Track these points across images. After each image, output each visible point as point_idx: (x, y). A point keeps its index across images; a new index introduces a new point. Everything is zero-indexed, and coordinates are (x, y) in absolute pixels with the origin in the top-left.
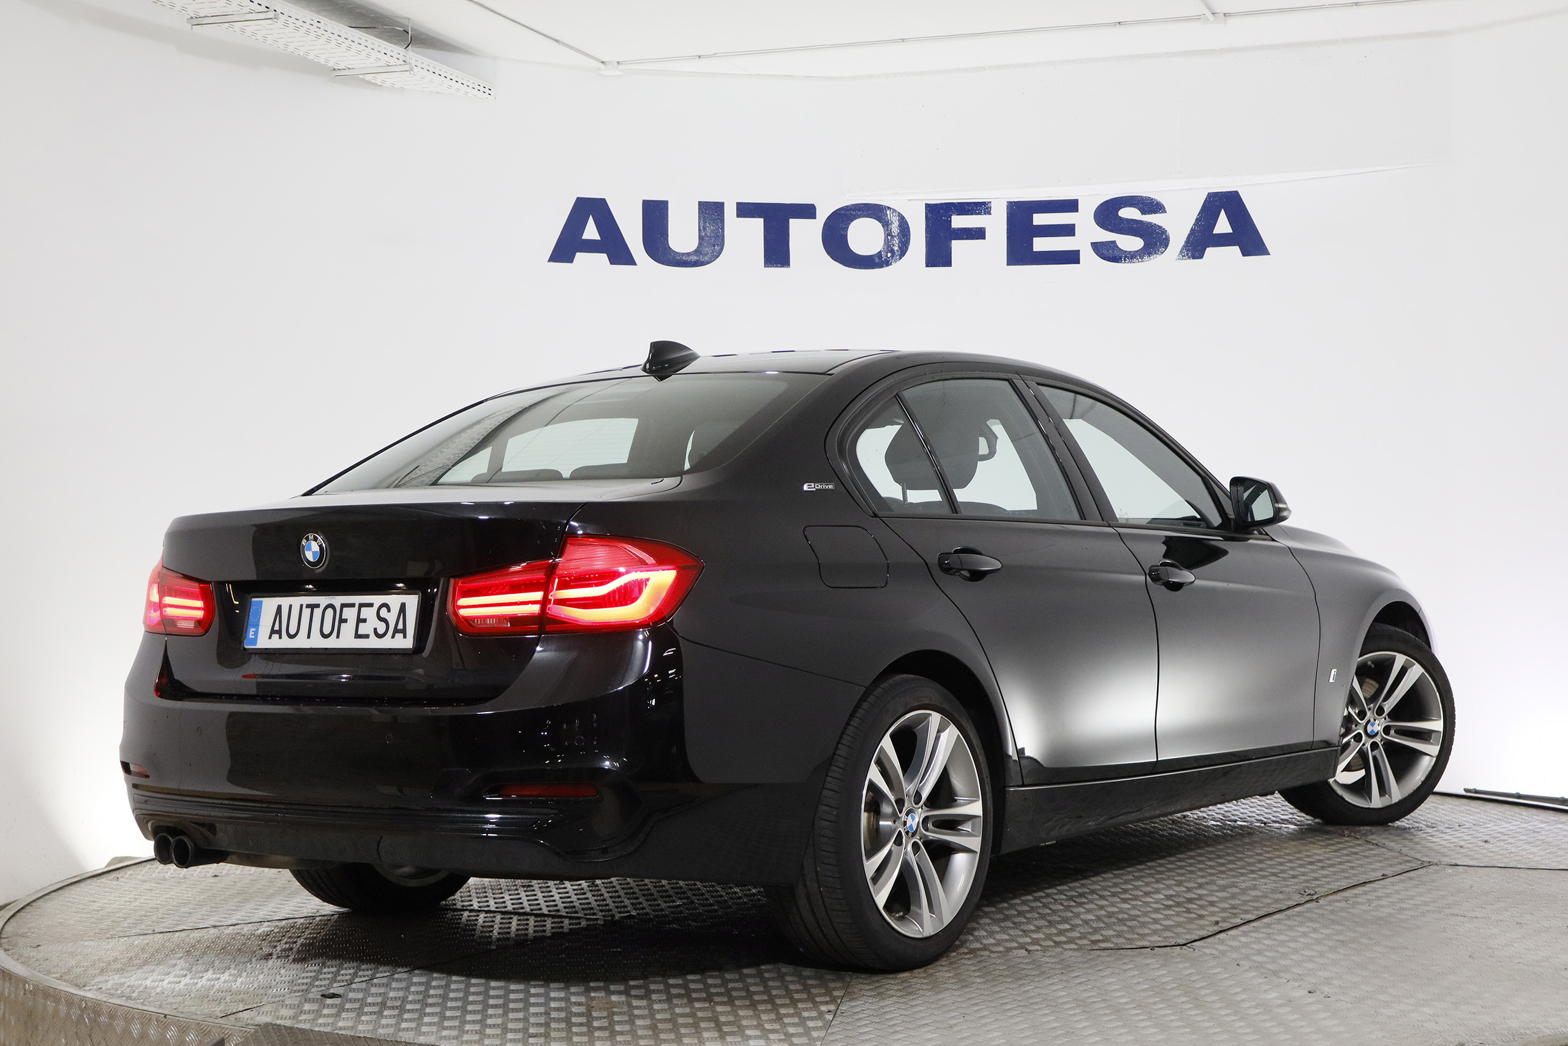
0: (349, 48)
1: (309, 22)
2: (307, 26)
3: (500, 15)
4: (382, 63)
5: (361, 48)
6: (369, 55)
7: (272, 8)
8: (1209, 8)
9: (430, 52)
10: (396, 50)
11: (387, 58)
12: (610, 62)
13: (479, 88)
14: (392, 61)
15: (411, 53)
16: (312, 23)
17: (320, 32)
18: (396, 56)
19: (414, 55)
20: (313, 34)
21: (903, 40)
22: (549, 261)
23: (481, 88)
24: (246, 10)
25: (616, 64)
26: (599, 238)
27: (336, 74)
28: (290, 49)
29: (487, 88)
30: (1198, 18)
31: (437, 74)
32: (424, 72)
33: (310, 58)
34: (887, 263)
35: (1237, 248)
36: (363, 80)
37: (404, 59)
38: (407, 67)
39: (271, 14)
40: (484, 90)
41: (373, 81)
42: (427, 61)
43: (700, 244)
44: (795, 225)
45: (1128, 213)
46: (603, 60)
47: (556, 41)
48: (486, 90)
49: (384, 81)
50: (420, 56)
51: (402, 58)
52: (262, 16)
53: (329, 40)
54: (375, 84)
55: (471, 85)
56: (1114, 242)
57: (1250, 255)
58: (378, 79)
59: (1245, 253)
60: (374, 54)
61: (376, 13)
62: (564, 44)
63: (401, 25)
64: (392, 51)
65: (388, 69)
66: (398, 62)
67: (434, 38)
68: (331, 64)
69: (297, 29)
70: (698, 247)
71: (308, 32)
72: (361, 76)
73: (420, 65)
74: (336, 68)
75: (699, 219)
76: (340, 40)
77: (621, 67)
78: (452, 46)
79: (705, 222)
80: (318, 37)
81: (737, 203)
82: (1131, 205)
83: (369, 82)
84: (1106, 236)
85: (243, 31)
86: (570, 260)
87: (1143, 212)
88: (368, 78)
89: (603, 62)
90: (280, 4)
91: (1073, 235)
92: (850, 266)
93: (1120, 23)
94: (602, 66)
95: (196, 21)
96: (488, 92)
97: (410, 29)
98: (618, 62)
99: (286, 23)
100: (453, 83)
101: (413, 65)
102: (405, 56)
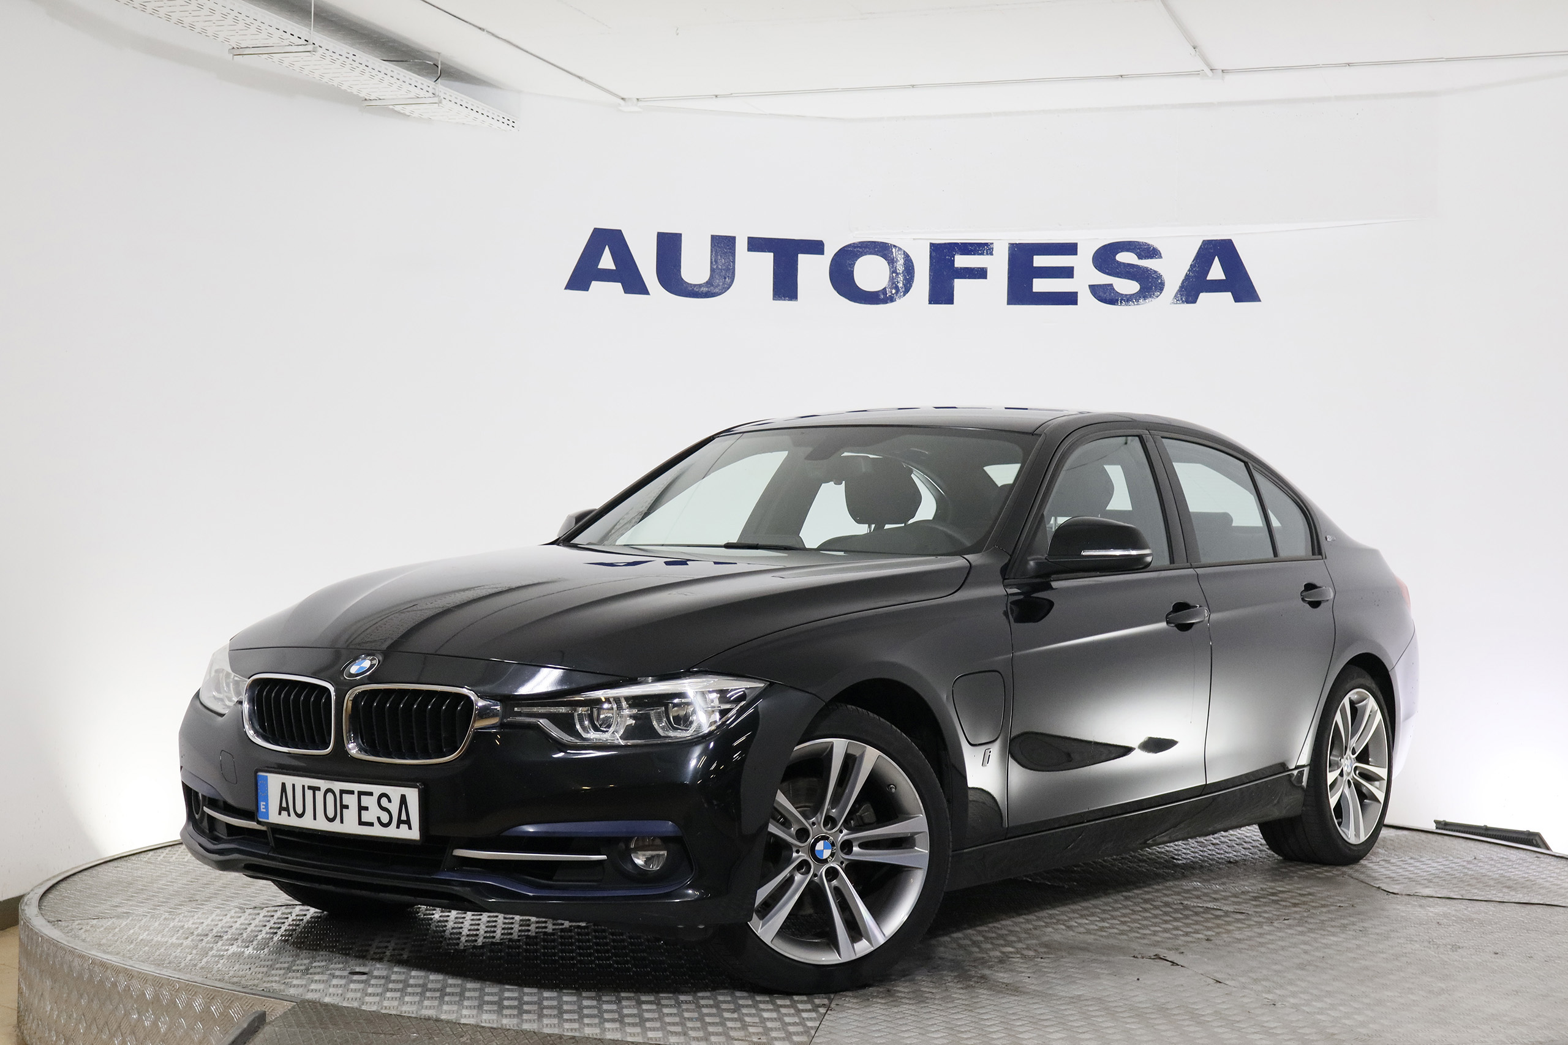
0: (382, 80)
1: (345, 54)
2: (343, 58)
3: (527, 52)
4: (412, 95)
5: (393, 80)
6: (400, 87)
7: (311, 42)
8: (1208, 64)
9: (457, 84)
10: (426, 83)
11: (417, 90)
12: (629, 99)
13: (503, 120)
14: (422, 94)
15: (441, 86)
16: (348, 56)
17: (355, 65)
18: (426, 88)
19: (443, 88)
20: (348, 66)
21: (913, 86)
22: (566, 289)
23: (505, 121)
24: (286, 43)
25: (635, 100)
26: (614, 268)
27: (365, 104)
28: (325, 80)
29: (511, 121)
30: (1197, 73)
31: (464, 106)
32: (452, 104)
33: (343, 88)
34: (891, 299)
35: (1229, 294)
36: (393, 110)
37: (434, 91)
38: (436, 100)
39: (310, 47)
40: (508, 122)
41: (402, 112)
42: (455, 93)
43: (711, 276)
44: (803, 259)
45: (1125, 257)
46: (624, 97)
47: (579, 77)
48: (510, 123)
49: (412, 112)
50: (448, 89)
51: (431, 90)
52: (301, 48)
53: (362, 73)
54: (404, 114)
55: (496, 118)
56: (1111, 285)
57: (1242, 302)
58: (407, 110)
59: (1237, 299)
60: (405, 86)
61: (408, 46)
62: (587, 81)
63: (431, 59)
64: (422, 84)
65: (417, 101)
66: (428, 95)
67: (462, 72)
68: (363, 95)
69: (333, 61)
70: (709, 279)
71: (343, 65)
72: (391, 107)
73: (448, 98)
74: (367, 98)
75: (712, 252)
76: (374, 73)
77: (640, 104)
78: (478, 79)
79: (716, 255)
80: (353, 69)
81: (748, 238)
82: (1128, 250)
83: (399, 113)
84: (1103, 279)
85: (281, 62)
86: (586, 288)
87: (1140, 257)
88: (398, 108)
89: (622, 99)
90: (320, 38)
91: (1072, 277)
92: (855, 301)
93: (1121, 76)
94: (622, 102)
95: (238, 51)
96: (511, 124)
97: (440, 63)
98: (638, 99)
99: (323, 56)
100: (478, 115)
101: (442, 98)
102: (434, 89)
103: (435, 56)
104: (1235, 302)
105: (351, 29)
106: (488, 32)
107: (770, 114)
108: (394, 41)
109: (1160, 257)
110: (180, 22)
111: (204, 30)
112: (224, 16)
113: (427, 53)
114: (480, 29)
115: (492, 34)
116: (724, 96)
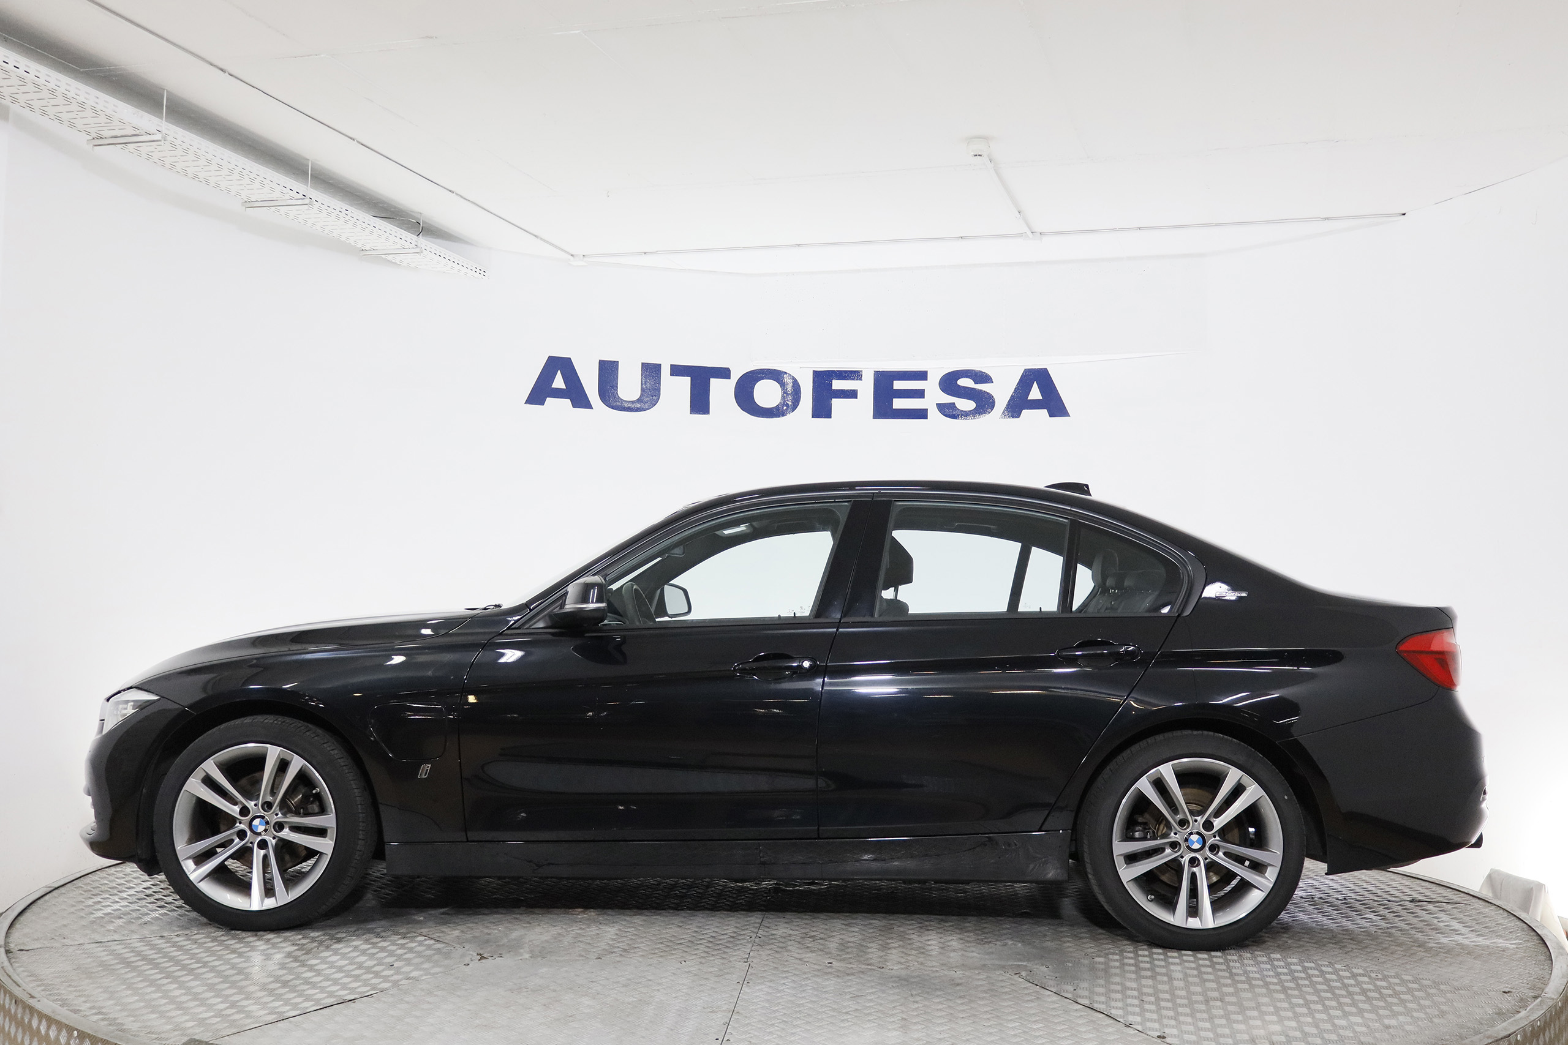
0: (371, 232)
1: (338, 209)
2: (337, 212)
4: (398, 246)
5: (382, 233)
6: (387, 239)
7: (308, 196)
8: (1030, 228)
9: (439, 241)
10: (411, 237)
11: (403, 242)
12: (577, 255)
13: (476, 270)
14: (407, 245)
16: (341, 210)
17: (347, 218)
18: (409, 241)
19: (423, 241)
20: (342, 219)
21: (799, 245)
22: (525, 403)
23: (478, 270)
24: (287, 196)
25: (582, 256)
27: (364, 254)
28: (326, 232)
29: (483, 271)
30: (1020, 235)
31: (442, 257)
32: (432, 255)
33: (342, 239)
36: (386, 259)
37: (416, 243)
38: (418, 250)
39: (307, 201)
40: (480, 272)
41: (394, 261)
42: (434, 246)
46: (572, 254)
47: (535, 236)
49: (402, 262)
50: (429, 243)
51: (414, 243)
52: (300, 202)
53: (355, 225)
54: (395, 263)
55: (470, 268)
58: (398, 259)
60: (392, 238)
61: (395, 207)
62: (541, 239)
63: (414, 218)
64: (406, 237)
65: (403, 251)
66: (411, 246)
67: (442, 230)
68: (359, 246)
69: (329, 214)
71: (338, 217)
72: (383, 256)
73: (428, 249)
74: (363, 248)
76: (364, 225)
77: (585, 259)
78: (456, 237)
80: (346, 222)
83: (391, 262)
85: (287, 215)
88: (390, 257)
90: (314, 194)
93: (962, 237)
94: (571, 258)
95: (249, 204)
96: (483, 273)
97: (421, 222)
98: (584, 256)
99: (320, 210)
100: (455, 265)
101: (423, 249)
102: (416, 241)
103: (418, 216)
105: (346, 191)
106: (457, 194)
107: (689, 270)
108: (383, 202)
110: (196, 177)
111: (217, 186)
112: (231, 171)
113: (412, 213)
114: (450, 191)
115: (461, 197)
116: (652, 253)
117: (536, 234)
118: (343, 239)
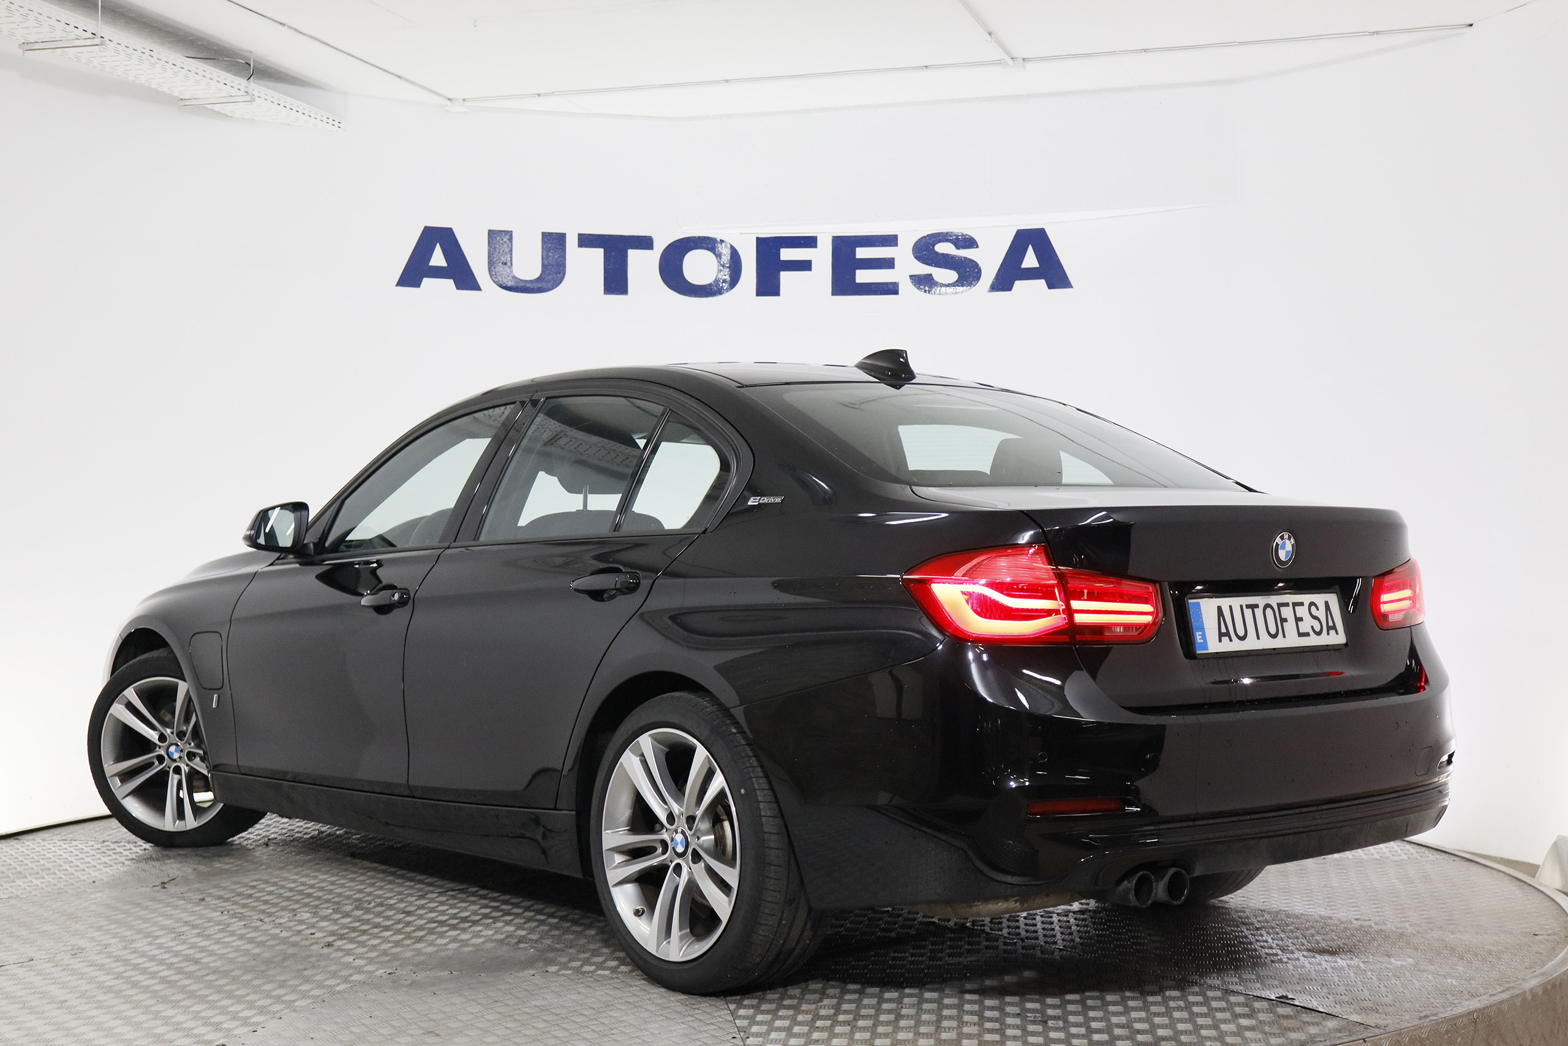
0: (187, 77)
1: (140, 49)
2: (139, 53)
3: (337, 49)
4: (224, 94)
6: (209, 85)
7: (99, 35)
8: (1008, 53)
9: (280, 85)
10: (240, 82)
11: (227, 88)
12: (456, 99)
13: (328, 120)
14: (234, 92)
15: (253, 85)
16: (144, 50)
17: (153, 60)
18: (236, 86)
19: (255, 87)
20: (146, 62)
21: (727, 81)
22: (397, 285)
23: (330, 121)
24: (72, 36)
25: (461, 101)
26: (445, 265)
27: (182, 104)
28: (130, 78)
29: (337, 121)
30: (998, 62)
31: (282, 105)
32: (268, 103)
34: (719, 292)
35: (1043, 281)
36: (212, 110)
37: (246, 89)
38: (248, 98)
39: (97, 41)
41: (222, 112)
42: (270, 92)
43: (543, 271)
44: (633, 255)
45: (944, 248)
46: (450, 97)
47: (398, 77)
48: (336, 123)
49: (233, 113)
50: (264, 88)
51: (243, 89)
52: (89, 42)
53: (166, 69)
54: (225, 115)
55: (319, 118)
56: (931, 275)
57: (1055, 288)
58: (227, 109)
59: (1051, 286)
60: (214, 83)
61: (217, 45)
62: (406, 80)
63: (243, 57)
64: (233, 82)
65: (232, 100)
66: (239, 93)
68: (176, 94)
69: (129, 56)
70: (541, 275)
71: (141, 60)
72: (209, 106)
73: (263, 97)
74: (181, 97)
75: (543, 248)
76: (176, 68)
77: (466, 104)
78: (300, 80)
79: (547, 252)
80: (152, 65)
81: (579, 234)
82: (947, 241)
83: (219, 113)
84: (924, 269)
85: (77, 57)
86: (417, 284)
87: (958, 248)
88: (217, 108)
89: (449, 99)
90: (107, 30)
91: (893, 267)
92: (684, 294)
93: (926, 67)
94: (448, 102)
95: (28, 46)
97: (252, 62)
98: (464, 100)
99: (116, 51)
100: (300, 115)
101: (256, 96)
102: (246, 87)
103: (247, 55)
104: (1049, 288)
105: (153, 26)
106: (288, 26)
108: (202, 39)
109: (977, 247)
113: (241, 53)
114: (281, 24)
115: (296, 30)
116: (546, 95)
117: (399, 74)
118: (154, 86)
